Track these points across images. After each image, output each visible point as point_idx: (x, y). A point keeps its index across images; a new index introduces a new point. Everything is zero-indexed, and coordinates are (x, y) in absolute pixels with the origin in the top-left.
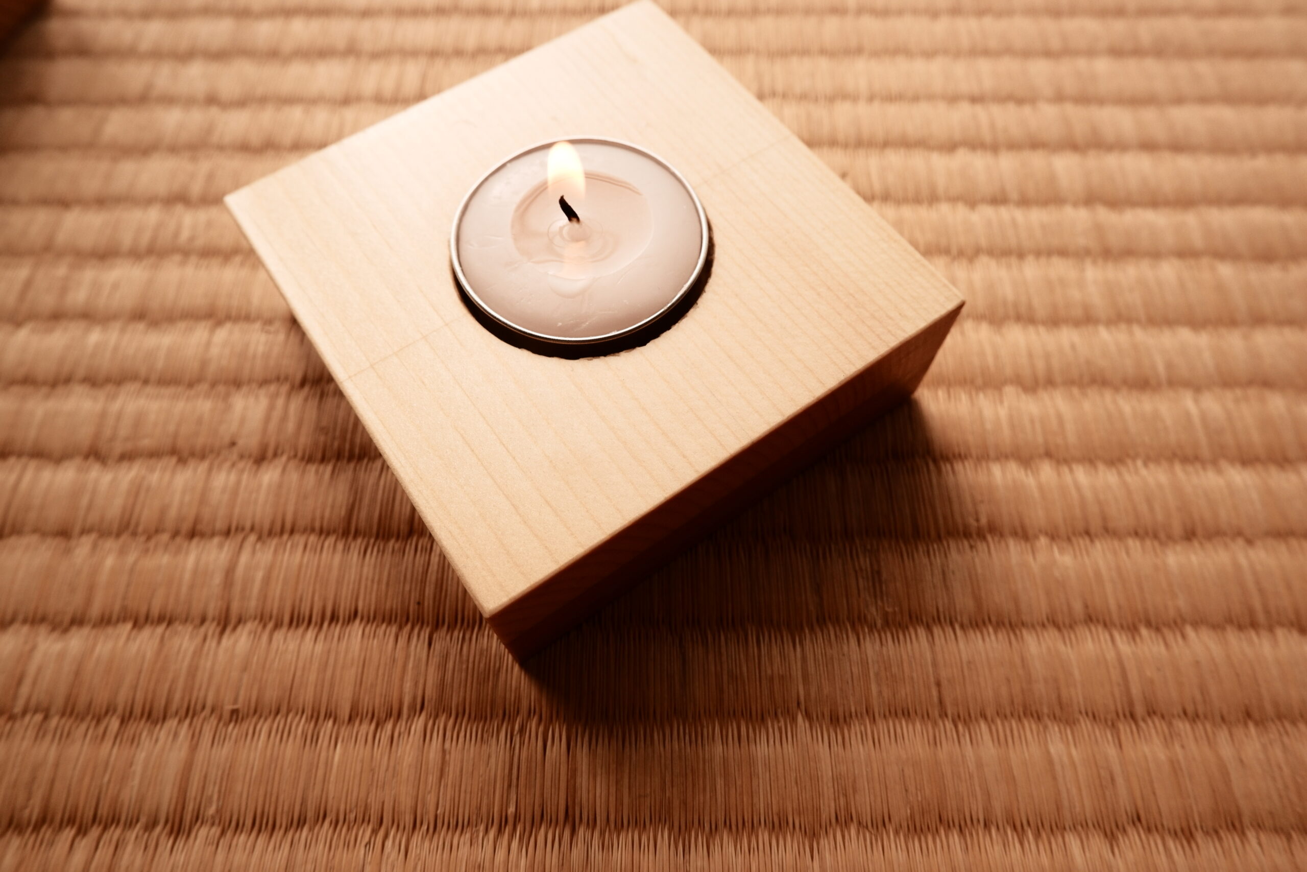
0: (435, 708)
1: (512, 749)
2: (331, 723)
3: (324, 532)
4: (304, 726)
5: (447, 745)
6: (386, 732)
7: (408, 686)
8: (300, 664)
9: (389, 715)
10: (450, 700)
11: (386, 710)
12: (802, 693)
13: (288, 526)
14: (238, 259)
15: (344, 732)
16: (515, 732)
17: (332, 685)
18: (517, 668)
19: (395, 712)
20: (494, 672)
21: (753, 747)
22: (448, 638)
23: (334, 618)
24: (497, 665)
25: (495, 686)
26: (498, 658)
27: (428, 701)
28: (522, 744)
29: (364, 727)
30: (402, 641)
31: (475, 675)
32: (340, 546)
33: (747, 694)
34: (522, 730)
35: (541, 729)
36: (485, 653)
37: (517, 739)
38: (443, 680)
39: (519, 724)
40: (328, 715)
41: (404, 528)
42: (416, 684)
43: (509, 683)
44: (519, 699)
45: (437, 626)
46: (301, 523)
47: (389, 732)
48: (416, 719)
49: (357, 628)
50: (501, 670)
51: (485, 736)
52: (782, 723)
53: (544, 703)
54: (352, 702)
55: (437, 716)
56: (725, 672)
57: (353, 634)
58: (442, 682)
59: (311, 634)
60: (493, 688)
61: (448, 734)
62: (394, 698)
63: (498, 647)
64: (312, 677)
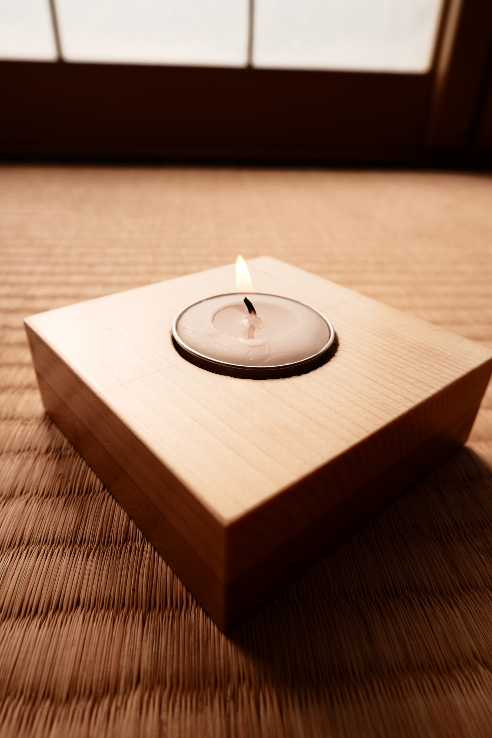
0: (150, 679)
1: (228, 716)
2: (48, 703)
3: (54, 542)
4: (21, 708)
5: (164, 716)
6: (102, 709)
7: (125, 662)
8: (24, 648)
9: (106, 690)
10: (164, 671)
11: (103, 686)
12: (473, 644)
13: (26, 539)
14: (10, 391)
15: (61, 711)
16: (228, 698)
17: (52, 665)
18: (223, 638)
19: (112, 687)
20: (203, 642)
21: (449, 696)
22: (160, 617)
23: (58, 608)
24: (205, 637)
25: (205, 656)
26: (205, 631)
27: (144, 674)
28: (236, 710)
29: (82, 703)
30: (118, 624)
31: (186, 648)
32: (68, 551)
33: (428, 648)
34: (234, 697)
35: (252, 694)
36: (193, 626)
37: (231, 705)
38: (157, 654)
39: (231, 689)
40: (46, 696)
41: (121, 536)
42: (133, 658)
43: (217, 651)
44: (228, 665)
45: (149, 608)
46: (37, 536)
47: (106, 708)
48: (132, 693)
49: (78, 615)
50: (209, 640)
51: (200, 704)
52: (467, 673)
53: (251, 668)
54: (71, 681)
55: (152, 689)
56: (403, 631)
57: (75, 619)
58: (156, 654)
59: (36, 622)
60: (203, 658)
61: (164, 705)
62: (111, 673)
63: (204, 622)
64: (34, 660)
